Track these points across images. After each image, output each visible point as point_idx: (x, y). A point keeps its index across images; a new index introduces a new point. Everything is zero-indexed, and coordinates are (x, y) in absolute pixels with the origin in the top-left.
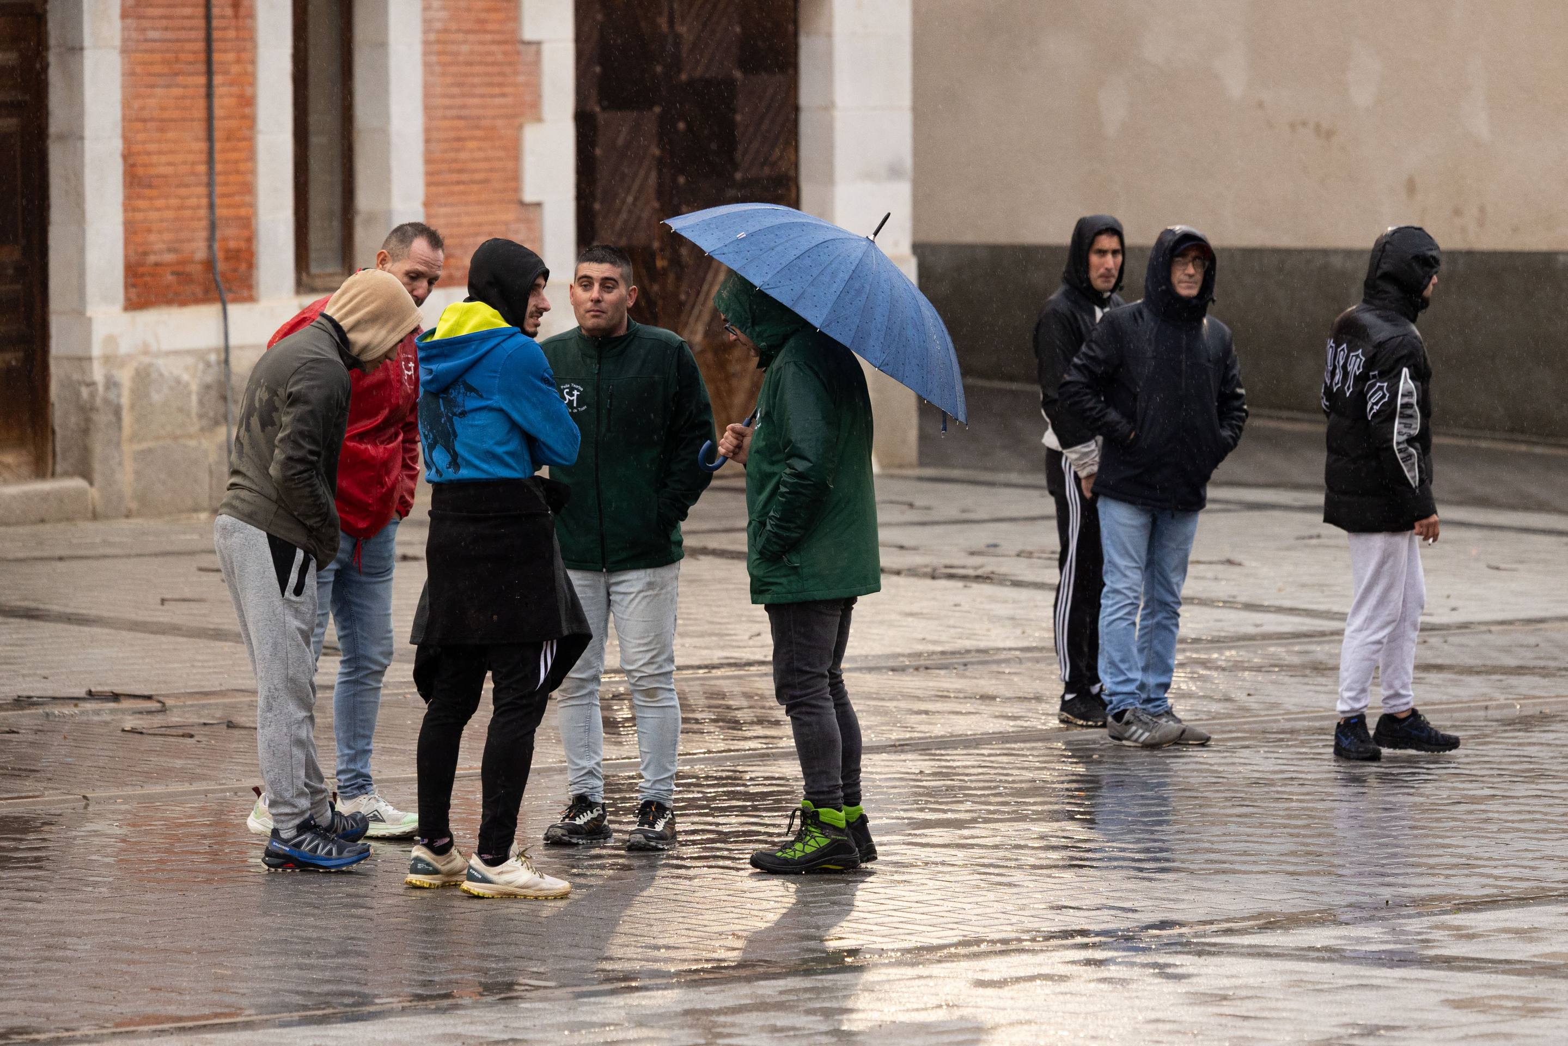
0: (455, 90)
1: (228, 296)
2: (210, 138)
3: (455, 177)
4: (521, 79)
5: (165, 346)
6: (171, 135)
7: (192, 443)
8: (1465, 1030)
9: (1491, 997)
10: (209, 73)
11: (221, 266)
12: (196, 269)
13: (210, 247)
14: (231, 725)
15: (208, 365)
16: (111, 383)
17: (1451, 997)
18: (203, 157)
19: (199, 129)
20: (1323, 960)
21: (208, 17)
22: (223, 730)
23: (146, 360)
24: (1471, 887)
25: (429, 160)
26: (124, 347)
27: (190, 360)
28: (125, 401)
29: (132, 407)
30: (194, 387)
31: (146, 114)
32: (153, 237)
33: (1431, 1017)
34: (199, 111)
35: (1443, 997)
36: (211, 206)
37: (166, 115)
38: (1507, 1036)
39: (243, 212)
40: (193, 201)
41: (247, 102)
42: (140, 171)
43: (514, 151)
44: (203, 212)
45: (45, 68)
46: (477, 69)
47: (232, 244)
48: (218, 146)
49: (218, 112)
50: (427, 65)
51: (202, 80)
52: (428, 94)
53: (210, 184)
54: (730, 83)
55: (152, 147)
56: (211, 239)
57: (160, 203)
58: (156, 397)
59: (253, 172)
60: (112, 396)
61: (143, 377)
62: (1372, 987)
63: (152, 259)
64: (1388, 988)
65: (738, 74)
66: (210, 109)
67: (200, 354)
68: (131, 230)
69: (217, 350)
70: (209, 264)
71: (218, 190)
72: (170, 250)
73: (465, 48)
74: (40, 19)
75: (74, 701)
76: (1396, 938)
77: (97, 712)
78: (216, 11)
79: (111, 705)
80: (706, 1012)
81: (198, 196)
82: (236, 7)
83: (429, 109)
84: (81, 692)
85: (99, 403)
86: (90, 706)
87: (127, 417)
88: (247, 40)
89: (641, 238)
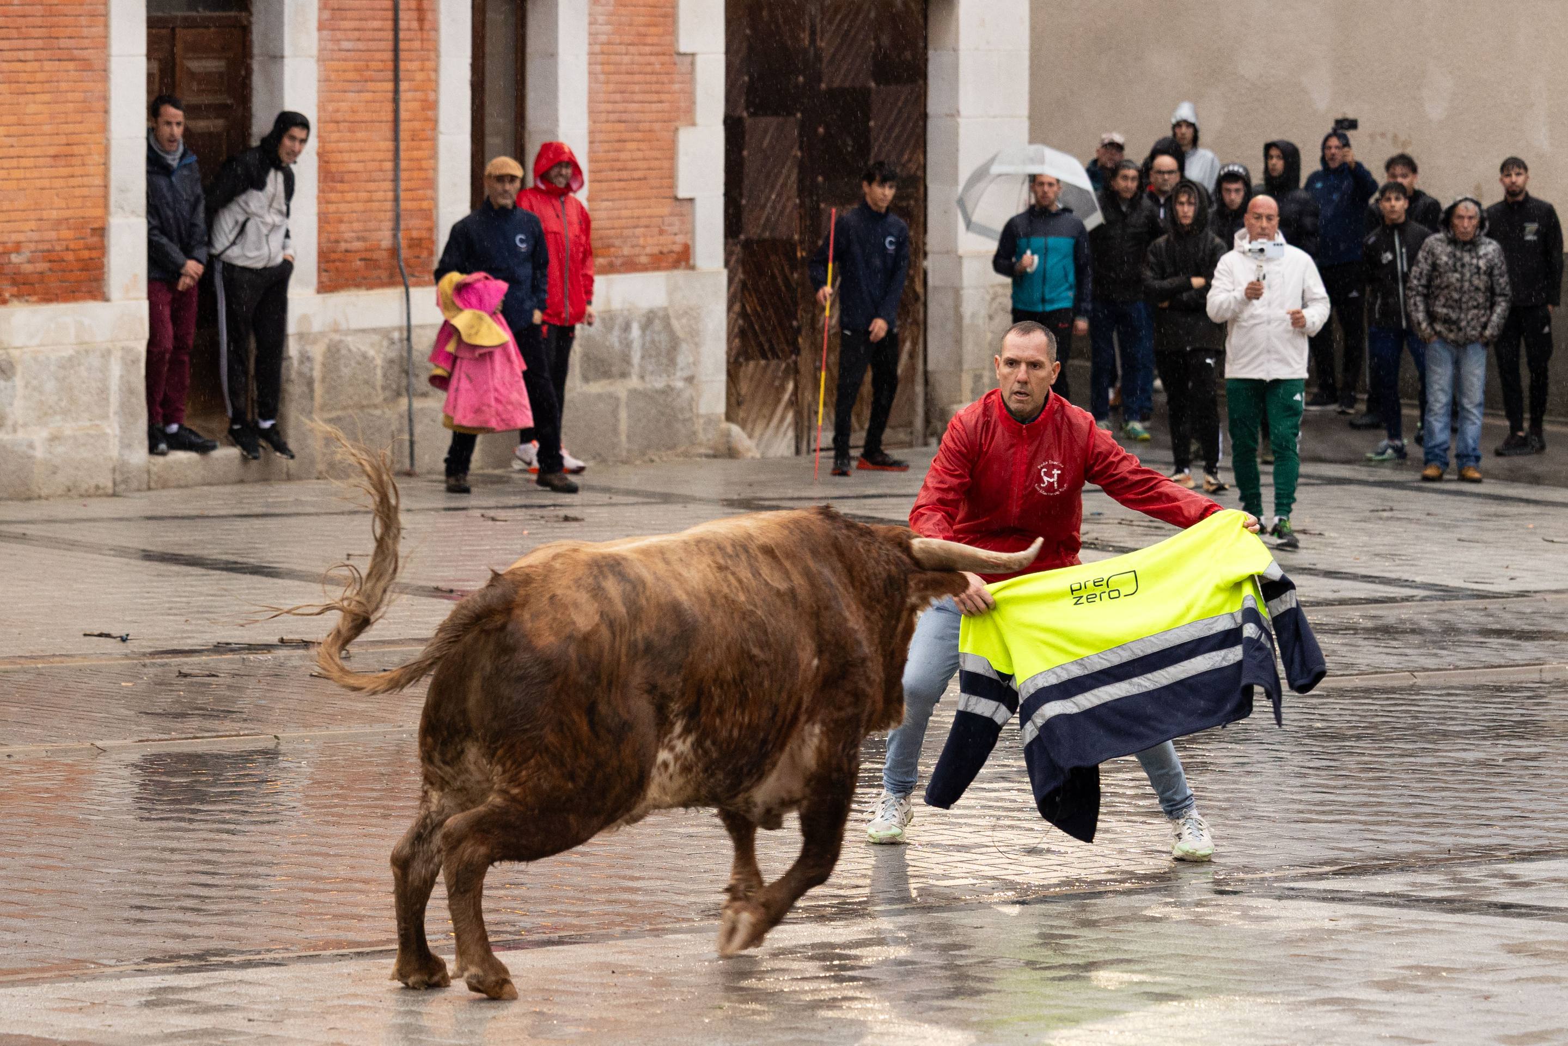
0: (618, 97)
1: (411, 280)
2: (396, 139)
3: (616, 175)
4: (676, 87)
5: (354, 325)
6: (360, 135)
7: (378, 412)
8: (1518, 973)
9: (1542, 942)
10: (396, 80)
11: (404, 253)
12: (382, 256)
13: (395, 236)
15: (392, 343)
16: (305, 358)
17: (1506, 942)
18: (390, 155)
19: (386, 130)
20: (1390, 905)
21: (396, 29)
23: (336, 337)
24: (1525, 838)
26: (317, 325)
27: (376, 338)
28: (317, 374)
29: (323, 380)
30: (379, 361)
31: (339, 116)
32: (343, 227)
33: (1486, 960)
34: (387, 114)
35: (1498, 941)
36: (396, 199)
37: (357, 118)
38: (1556, 980)
39: (425, 205)
40: (380, 195)
41: (430, 106)
42: (333, 167)
43: (670, 152)
44: (389, 205)
45: (249, 74)
46: (637, 78)
47: (415, 234)
48: (403, 145)
49: (403, 115)
50: (592, 74)
51: (390, 86)
52: (592, 100)
53: (396, 180)
54: (866, 92)
55: (342, 145)
56: (396, 228)
57: (349, 196)
58: (346, 371)
59: (435, 169)
60: (305, 369)
61: (333, 352)
62: (1434, 931)
63: (343, 246)
64: (1450, 932)
65: (872, 84)
66: (396, 111)
67: (385, 333)
68: (323, 219)
69: (400, 329)
70: (394, 251)
71: (403, 185)
72: (358, 239)
73: (626, 59)
74: (245, 30)
75: (268, 647)
76: (1456, 885)
77: (288, 658)
78: (403, 24)
79: (301, 652)
80: (832, 946)
81: (384, 191)
82: (421, 20)
83: (593, 113)
84: (274, 640)
85: (293, 375)
86: (282, 653)
87: (318, 388)
88: (430, 50)
89: (782, 232)
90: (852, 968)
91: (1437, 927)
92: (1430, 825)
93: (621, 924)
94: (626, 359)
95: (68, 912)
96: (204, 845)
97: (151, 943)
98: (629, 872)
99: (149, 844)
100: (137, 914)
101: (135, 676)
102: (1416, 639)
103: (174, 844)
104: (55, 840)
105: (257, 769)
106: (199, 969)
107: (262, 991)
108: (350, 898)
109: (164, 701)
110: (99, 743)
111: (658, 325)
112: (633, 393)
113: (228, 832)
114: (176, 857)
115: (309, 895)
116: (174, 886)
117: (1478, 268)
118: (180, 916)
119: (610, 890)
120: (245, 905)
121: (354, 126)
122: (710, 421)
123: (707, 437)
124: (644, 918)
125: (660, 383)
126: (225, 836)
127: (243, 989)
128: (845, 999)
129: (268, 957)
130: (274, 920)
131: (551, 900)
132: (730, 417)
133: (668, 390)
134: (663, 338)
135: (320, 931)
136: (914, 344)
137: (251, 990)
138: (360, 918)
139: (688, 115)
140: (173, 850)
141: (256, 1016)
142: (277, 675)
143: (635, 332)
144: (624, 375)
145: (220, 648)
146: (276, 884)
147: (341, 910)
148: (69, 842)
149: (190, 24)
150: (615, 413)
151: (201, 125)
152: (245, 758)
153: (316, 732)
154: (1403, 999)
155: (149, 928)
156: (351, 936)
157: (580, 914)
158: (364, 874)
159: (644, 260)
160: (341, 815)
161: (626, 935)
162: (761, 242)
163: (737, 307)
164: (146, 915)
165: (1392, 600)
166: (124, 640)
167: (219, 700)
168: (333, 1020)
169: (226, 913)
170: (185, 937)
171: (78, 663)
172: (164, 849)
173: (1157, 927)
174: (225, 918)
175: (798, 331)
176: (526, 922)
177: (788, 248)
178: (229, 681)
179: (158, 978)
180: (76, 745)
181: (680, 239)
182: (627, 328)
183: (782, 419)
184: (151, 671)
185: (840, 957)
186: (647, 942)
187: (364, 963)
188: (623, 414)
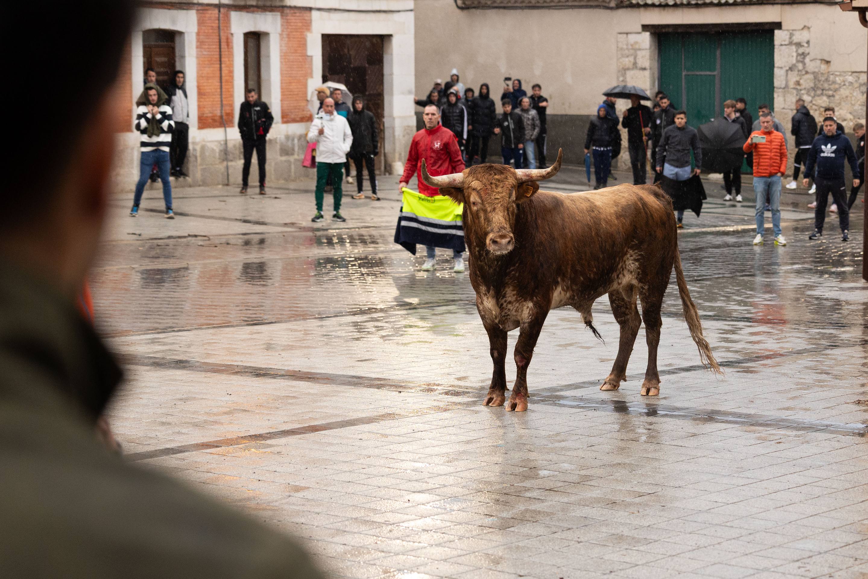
0: (289, 69)
1: (226, 126)
2: (221, 82)
3: (289, 93)
4: (307, 66)
5: (210, 139)
6: (210, 81)
7: (217, 166)
10: (221, 64)
11: (224, 117)
12: (217, 118)
13: (222, 112)
14: (228, 244)
15: (222, 145)
16: (195, 150)
18: (219, 87)
19: (218, 79)
21: (220, 48)
22: (225, 245)
23: (204, 143)
25: (282, 88)
26: (199, 140)
27: (216, 143)
28: (198, 154)
29: (200, 156)
30: (217, 151)
31: (203, 75)
32: (205, 109)
33: (554, 323)
34: (218, 74)
35: (558, 317)
36: (222, 101)
37: (209, 75)
39: (231, 102)
40: (217, 99)
41: (231, 72)
42: (202, 91)
43: (305, 86)
44: (219, 103)
45: (175, 61)
46: (295, 63)
47: (228, 111)
48: (223, 84)
49: (223, 75)
50: (281, 63)
51: (218, 66)
52: (282, 70)
53: (221, 95)
54: (365, 67)
55: (205, 84)
56: (221, 110)
57: (208, 100)
58: (207, 154)
59: (233, 91)
60: (194, 153)
61: (203, 148)
63: (205, 115)
65: (367, 65)
66: (221, 74)
67: (219, 142)
68: (200, 107)
69: (223, 141)
70: (221, 117)
71: (223, 96)
72: (211, 113)
73: (292, 57)
74: (173, 49)
75: (185, 237)
77: (191, 240)
78: (222, 47)
79: (194, 238)
80: (358, 322)
81: (218, 98)
82: (228, 45)
83: (282, 74)
84: (186, 235)
85: (191, 155)
86: (190, 238)
87: (199, 159)
88: (231, 55)
90: (364, 329)
93: (293, 317)
94: (293, 150)
95: (123, 317)
96: (165, 296)
97: (149, 325)
98: (295, 302)
99: (149, 295)
100: (144, 316)
101: (143, 246)
103: (156, 296)
104: (120, 295)
105: (181, 273)
106: (164, 332)
107: (184, 338)
108: (211, 311)
109: (153, 253)
110: (133, 266)
112: (296, 160)
113: (174, 292)
114: (157, 299)
115: (198, 310)
116: (156, 308)
117: (529, 118)
118: (158, 317)
119: (290, 307)
120: (178, 313)
121: (208, 78)
124: (300, 315)
126: (172, 293)
127: (178, 338)
128: (362, 338)
129: (186, 329)
130: (187, 318)
131: (273, 310)
135: (202, 321)
136: (381, 144)
137: (180, 338)
138: (214, 317)
139: (310, 74)
140: (156, 297)
141: (182, 346)
142: (188, 245)
143: (296, 141)
144: (293, 154)
145: (170, 237)
146: (187, 306)
147: (208, 314)
148: (123, 295)
149: (157, 46)
150: (290, 166)
151: (161, 78)
152: (178, 270)
153: (200, 262)
155: (149, 320)
156: (211, 322)
157: (281, 314)
158: (214, 304)
159: (298, 119)
160: (207, 286)
161: (295, 320)
164: (148, 317)
166: (140, 235)
167: (169, 253)
168: (206, 346)
169: (173, 316)
170: (160, 323)
171: (126, 242)
172: (153, 297)
173: (455, 315)
174: (173, 317)
176: (265, 317)
178: (173, 247)
179: (152, 335)
180: (125, 267)
182: (293, 140)
184: (149, 244)
185: (360, 325)
186: (302, 322)
187: (215, 330)
188: (293, 167)
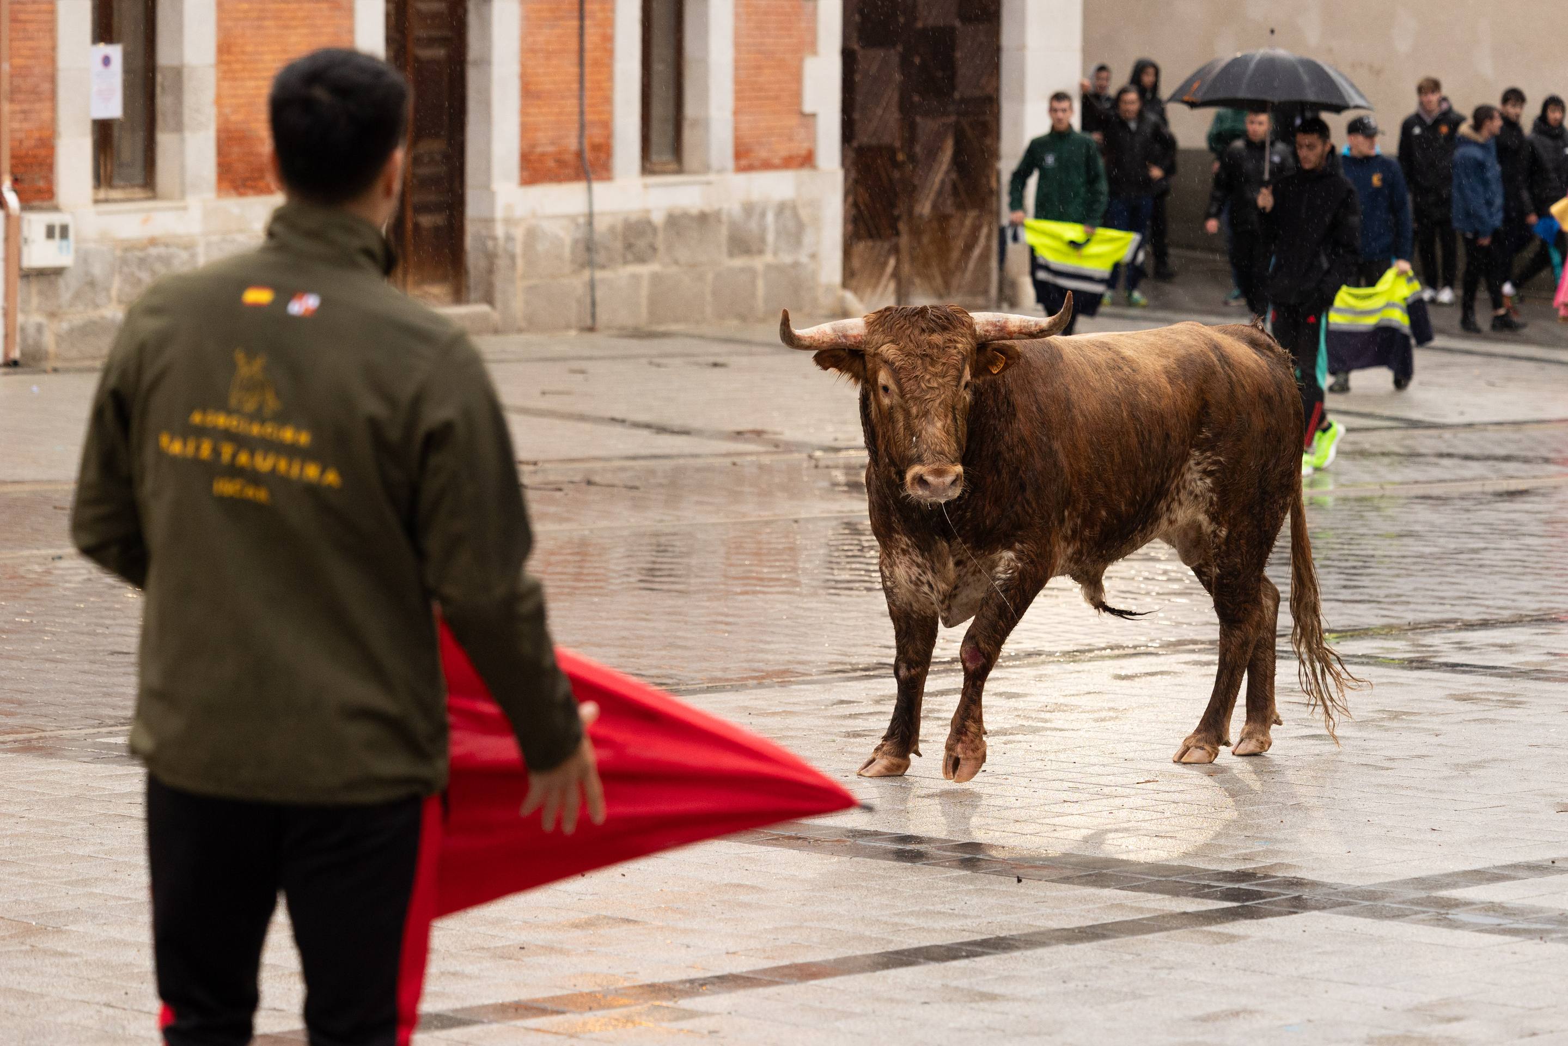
0: (756, 33)
1: (592, 176)
2: (581, 63)
3: (755, 94)
4: (803, 25)
5: (549, 212)
6: (553, 62)
8: (1463, 716)
9: (1482, 693)
10: (582, 18)
11: (588, 155)
12: (570, 157)
13: (581, 143)
14: (589, 483)
15: (577, 225)
16: (509, 238)
17: (1454, 692)
18: (576, 78)
19: (574, 58)
20: (1362, 664)
22: (584, 486)
23: (533, 221)
24: (1470, 614)
25: (738, 82)
26: (519, 212)
27: (564, 222)
28: (518, 249)
29: (524, 255)
30: (568, 241)
31: (537, 47)
32: (540, 135)
33: (1439, 706)
34: (573, 45)
35: (1448, 692)
36: (582, 113)
37: (551, 48)
38: (1493, 721)
39: (604, 117)
40: (570, 109)
41: (608, 39)
42: (532, 88)
43: (798, 77)
44: (576, 117)
45: (465, 11)
46: (773, 17)
47: (597, 141)
48: (588, 70)
49: (588, 45)
50: (737, 16)
51: (575, 23)
52: (737, 35)
53: (581, 98)
54: (953, 29)
55: (541, 70)
56: (581, 136)
57: (545, 110)
58: (541, 249)
59: (611, 89)
60: (509, 246)
61: (532, 235)
62: (1396, 684)
63: (539, 150)
64: (1409, 685)
65: (958, 23)
66: (581, 43)
67: (573, 218)
68: (526, 129)
69: (584, 215)
70: (580, 154)
71: (587, 101)
72: (553, 143)
76: (1415, 649)
81: (571, 105)
83: (737, 46)
85: (500, 251)
87: (520, 262)
89: (886, 139)
91: (1399, 680)
92: (1395, 603)
94: (763, 240)
102: (1386, 460)
111: (788, 213)
112: (769, 267)
121: (548, 54)
122: (829, 288)
123: (826, 302)
124: (775, 673)
125: (787, 259)
132: (845, 285)
133: (796, 265)
134: (791, 225)
139: (810, 45)
143: (770, 218)
144: (761, 252)
150: (753, 282)
151: (429, 53)
154: (1371, 736)
157: (724, 670)
159: (777, 161)
161: (760, 686)
162: (870, 148)
163: (851, 199)
165: (1367, 429)
175: (897, 219)
177: (892, 151)
181: (806, 145)
182: (763, 215)
183: (886, 286)
188: (760, 284)
